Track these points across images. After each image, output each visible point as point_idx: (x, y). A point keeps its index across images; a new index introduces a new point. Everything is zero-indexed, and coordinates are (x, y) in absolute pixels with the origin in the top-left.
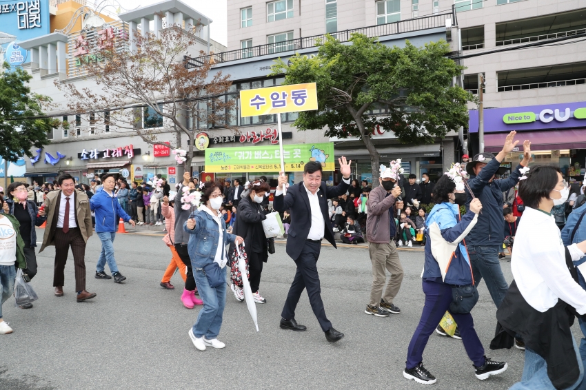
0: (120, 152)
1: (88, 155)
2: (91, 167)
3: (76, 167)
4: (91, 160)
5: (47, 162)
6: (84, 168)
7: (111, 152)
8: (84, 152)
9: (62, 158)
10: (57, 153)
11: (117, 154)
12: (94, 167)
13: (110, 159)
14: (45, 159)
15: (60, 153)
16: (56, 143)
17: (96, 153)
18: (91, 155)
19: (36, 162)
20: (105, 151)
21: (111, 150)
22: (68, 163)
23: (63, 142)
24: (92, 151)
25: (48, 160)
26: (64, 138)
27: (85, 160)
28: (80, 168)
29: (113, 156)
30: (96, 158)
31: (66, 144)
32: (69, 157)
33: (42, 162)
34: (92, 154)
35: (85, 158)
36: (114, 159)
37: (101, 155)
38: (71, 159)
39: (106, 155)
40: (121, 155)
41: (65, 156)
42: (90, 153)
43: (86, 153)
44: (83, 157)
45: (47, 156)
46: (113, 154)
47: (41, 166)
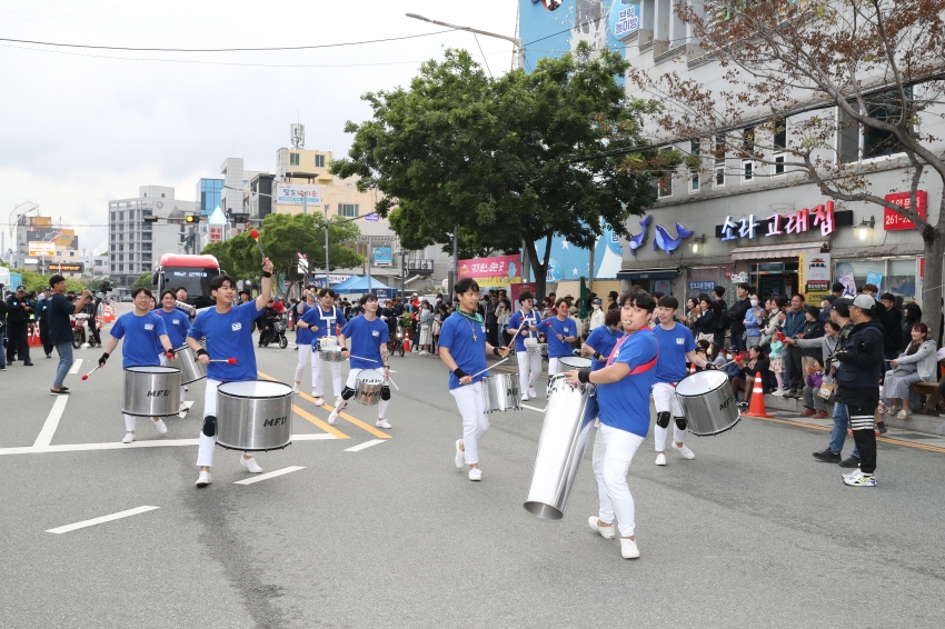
0: (804, 219)
1: (735, 231)
2: (740, 257)
3: (711, 257)
4: (743, 242)
5: (657, 248)
6: (726, 260)
7: (783, 221)
8: (727, 222)
9: (686, 237)
10: (677, 227)
11: (798, 225)
12: (747, 257)
13: (782, 238)
14: (655, 241)
15: (681, 226)
16: (677, 204)
17: (752, 225)
18: (741, 230)
19: (639, 248)
20: (772, 220)
21: (783, 215)
22: (695, 248)
23: (691, 201)
24: (744, 221)
25: (660, 241)
26: (691, 191)
27: (730, 241)
28: (719, 260)
29: (789, 231)
30: (751, 236)
31: (694, 207)
32: (699, 234)
33: (650, 246)
34: (744, 227)
35: (729, 236)
36: (792, 238)
37: (762, 228)
38: (702, 240)
39: (773, 230)
40: (805, 229)
41: (692, 233)
42: (740, 225)
43: (732, 225)
44: (725, 235)
45: (658, 233)
46: (788, 226)
47: (648, 254)
